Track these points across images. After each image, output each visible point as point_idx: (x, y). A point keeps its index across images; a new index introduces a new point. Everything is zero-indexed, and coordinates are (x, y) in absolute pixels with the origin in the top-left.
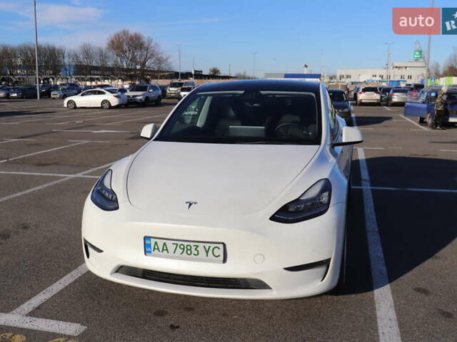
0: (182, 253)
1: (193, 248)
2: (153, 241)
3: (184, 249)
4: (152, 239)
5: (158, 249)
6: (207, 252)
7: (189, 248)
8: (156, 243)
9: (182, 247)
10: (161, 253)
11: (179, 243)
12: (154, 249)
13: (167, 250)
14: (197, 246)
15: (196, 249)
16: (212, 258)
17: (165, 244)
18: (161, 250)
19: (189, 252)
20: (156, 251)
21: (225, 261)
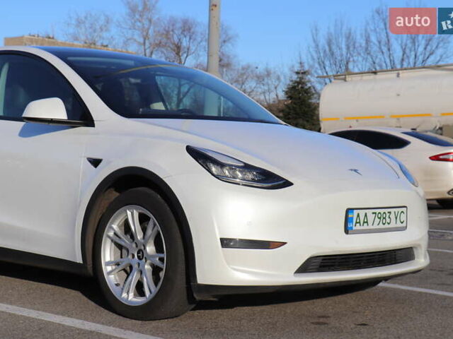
0: (379, 224)
3: (380, 218)
4: (355, 211)
5: (359, 222)
6: (396, 218)
7: (384, 216)
8: (358, 216)
9: (379, 216)
10: (362, 228)
11: (377, 211)
12: (357, 223)
13: (367, 222)
14: (390, 213)
15: (389, 217)
16: (399, 225)
17: (366, 214)
18: (362, 223)
19: (384, 221)
20: (358, 225)
21: (406, 227)
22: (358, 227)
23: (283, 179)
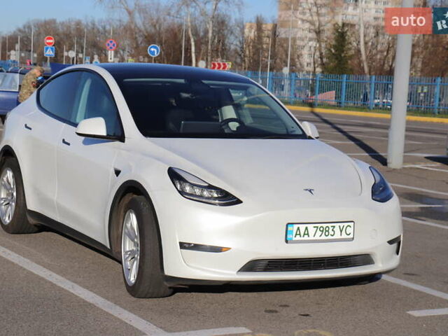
0: (321, 236)
1: (331, 229)
2: (296, 227)
3: (323, 231)
4: (295, 225)
5: (300, 234)
6: (341, 231)
7: (327, 229)
8: (298, 229)
9: (322, 229)
10: (302, 238)
11: (319, 225)
12: (296, 234)
13: (308, 234)
14: (334, 227)
15: (333, 230)
16: (344, 236)
17: (307, 228)
18: (302, 235)
19: (327, 233)
20: (298, 236)
21: (353, 238)
22: (298, 238)
23: (236, 198)
